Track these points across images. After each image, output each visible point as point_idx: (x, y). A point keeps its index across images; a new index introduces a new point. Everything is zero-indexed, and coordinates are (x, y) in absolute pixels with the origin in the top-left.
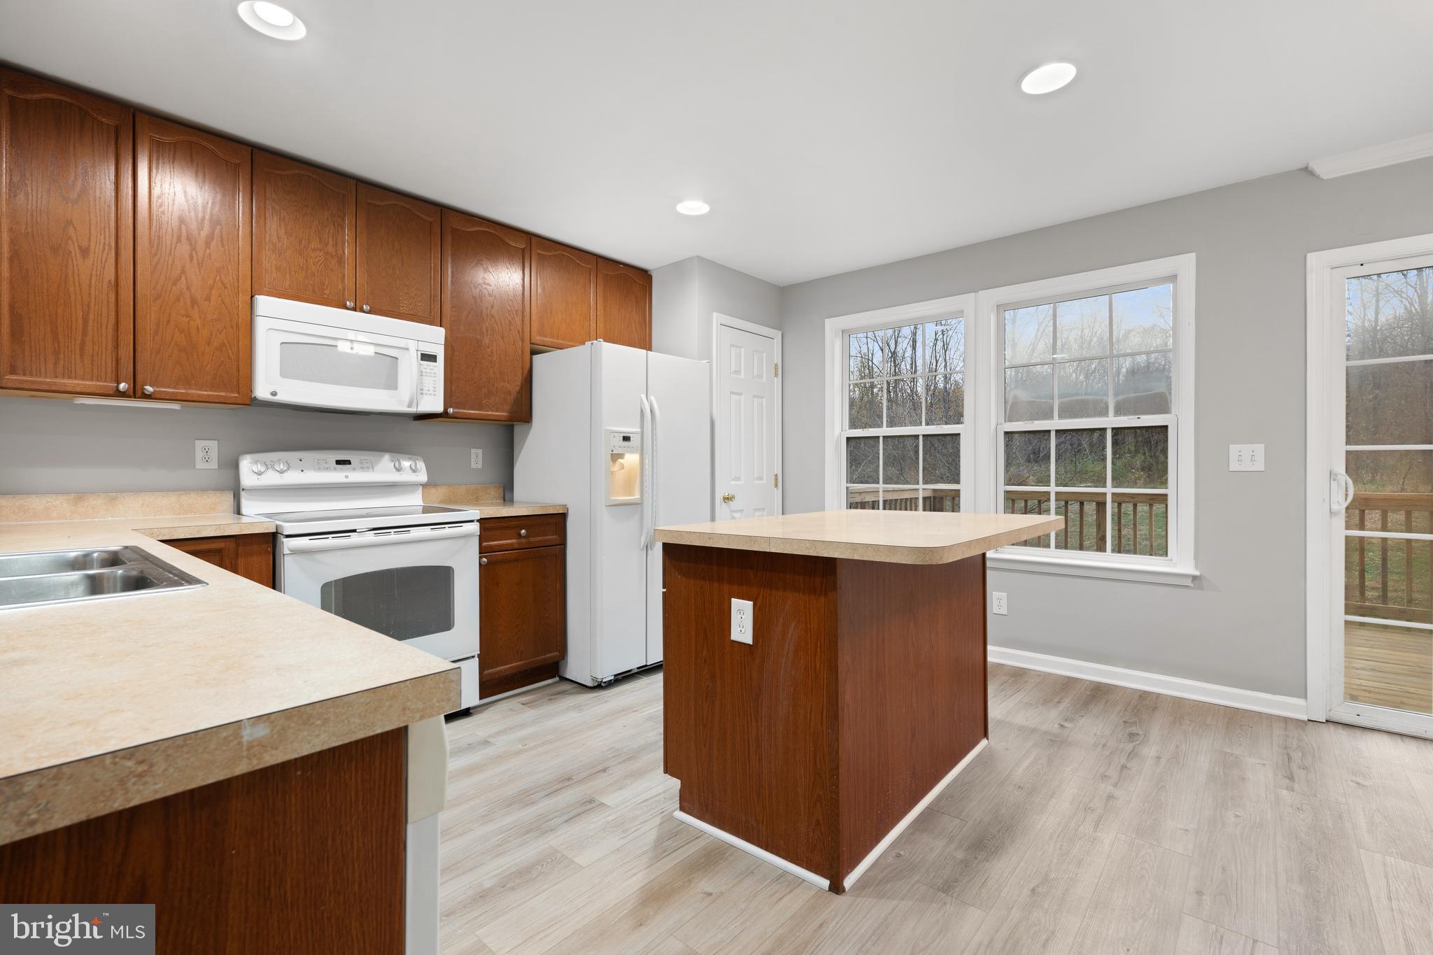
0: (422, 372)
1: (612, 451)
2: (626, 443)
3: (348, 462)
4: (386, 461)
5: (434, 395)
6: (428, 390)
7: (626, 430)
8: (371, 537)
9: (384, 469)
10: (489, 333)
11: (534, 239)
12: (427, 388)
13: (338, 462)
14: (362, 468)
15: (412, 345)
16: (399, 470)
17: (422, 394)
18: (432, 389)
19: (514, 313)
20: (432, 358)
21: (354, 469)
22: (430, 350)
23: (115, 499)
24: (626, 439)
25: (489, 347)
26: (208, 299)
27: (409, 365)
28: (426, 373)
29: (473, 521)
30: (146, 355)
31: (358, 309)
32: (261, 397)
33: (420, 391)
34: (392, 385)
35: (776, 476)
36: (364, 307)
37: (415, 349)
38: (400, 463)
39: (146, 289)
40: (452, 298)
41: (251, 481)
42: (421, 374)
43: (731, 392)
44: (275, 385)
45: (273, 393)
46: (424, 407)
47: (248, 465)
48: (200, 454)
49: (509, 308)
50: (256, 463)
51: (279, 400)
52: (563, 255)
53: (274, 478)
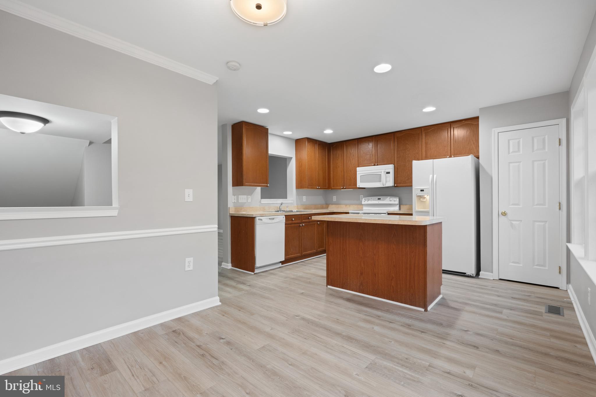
1: (417, 195)
2: (422, 192)
3: (380, 199)
6: (388, 181)
7: (422, 188)
9: (387, 200)
10: (408, 161)
13: (378, 199)
14: (383, 200)
15: (383, 171)
16: (390, 201)
19: (416, 153)
20: (388, 173)
21: (381, 201)
22: (388, 171)
23: (350, 206)
24: (422, 190)
25: (408, 165)
26: (353, 170)
27: (383, 175)
28: (388, 177)
29: (385, 213)
30: (345, 182)
31: (374, 165)
32: (358, 186)
33: (386, 182)
34: (380, 181)
35: (560, 203)
36: (376, 164)
37: (384, 172)
38: (391, 199)
39: (345, 171)
40: (397, 155)
41: (363, 203)
42: (386, 177)
43: (510, 163)
44: (359, 184)
45: (359, 186)
46: (387, 185)
47: (363, 200)
48: (361, 198)
49: (414, 153)
50: (364, 199)
51: (360, 187)
52: (435, 129)
53: (366, 202)
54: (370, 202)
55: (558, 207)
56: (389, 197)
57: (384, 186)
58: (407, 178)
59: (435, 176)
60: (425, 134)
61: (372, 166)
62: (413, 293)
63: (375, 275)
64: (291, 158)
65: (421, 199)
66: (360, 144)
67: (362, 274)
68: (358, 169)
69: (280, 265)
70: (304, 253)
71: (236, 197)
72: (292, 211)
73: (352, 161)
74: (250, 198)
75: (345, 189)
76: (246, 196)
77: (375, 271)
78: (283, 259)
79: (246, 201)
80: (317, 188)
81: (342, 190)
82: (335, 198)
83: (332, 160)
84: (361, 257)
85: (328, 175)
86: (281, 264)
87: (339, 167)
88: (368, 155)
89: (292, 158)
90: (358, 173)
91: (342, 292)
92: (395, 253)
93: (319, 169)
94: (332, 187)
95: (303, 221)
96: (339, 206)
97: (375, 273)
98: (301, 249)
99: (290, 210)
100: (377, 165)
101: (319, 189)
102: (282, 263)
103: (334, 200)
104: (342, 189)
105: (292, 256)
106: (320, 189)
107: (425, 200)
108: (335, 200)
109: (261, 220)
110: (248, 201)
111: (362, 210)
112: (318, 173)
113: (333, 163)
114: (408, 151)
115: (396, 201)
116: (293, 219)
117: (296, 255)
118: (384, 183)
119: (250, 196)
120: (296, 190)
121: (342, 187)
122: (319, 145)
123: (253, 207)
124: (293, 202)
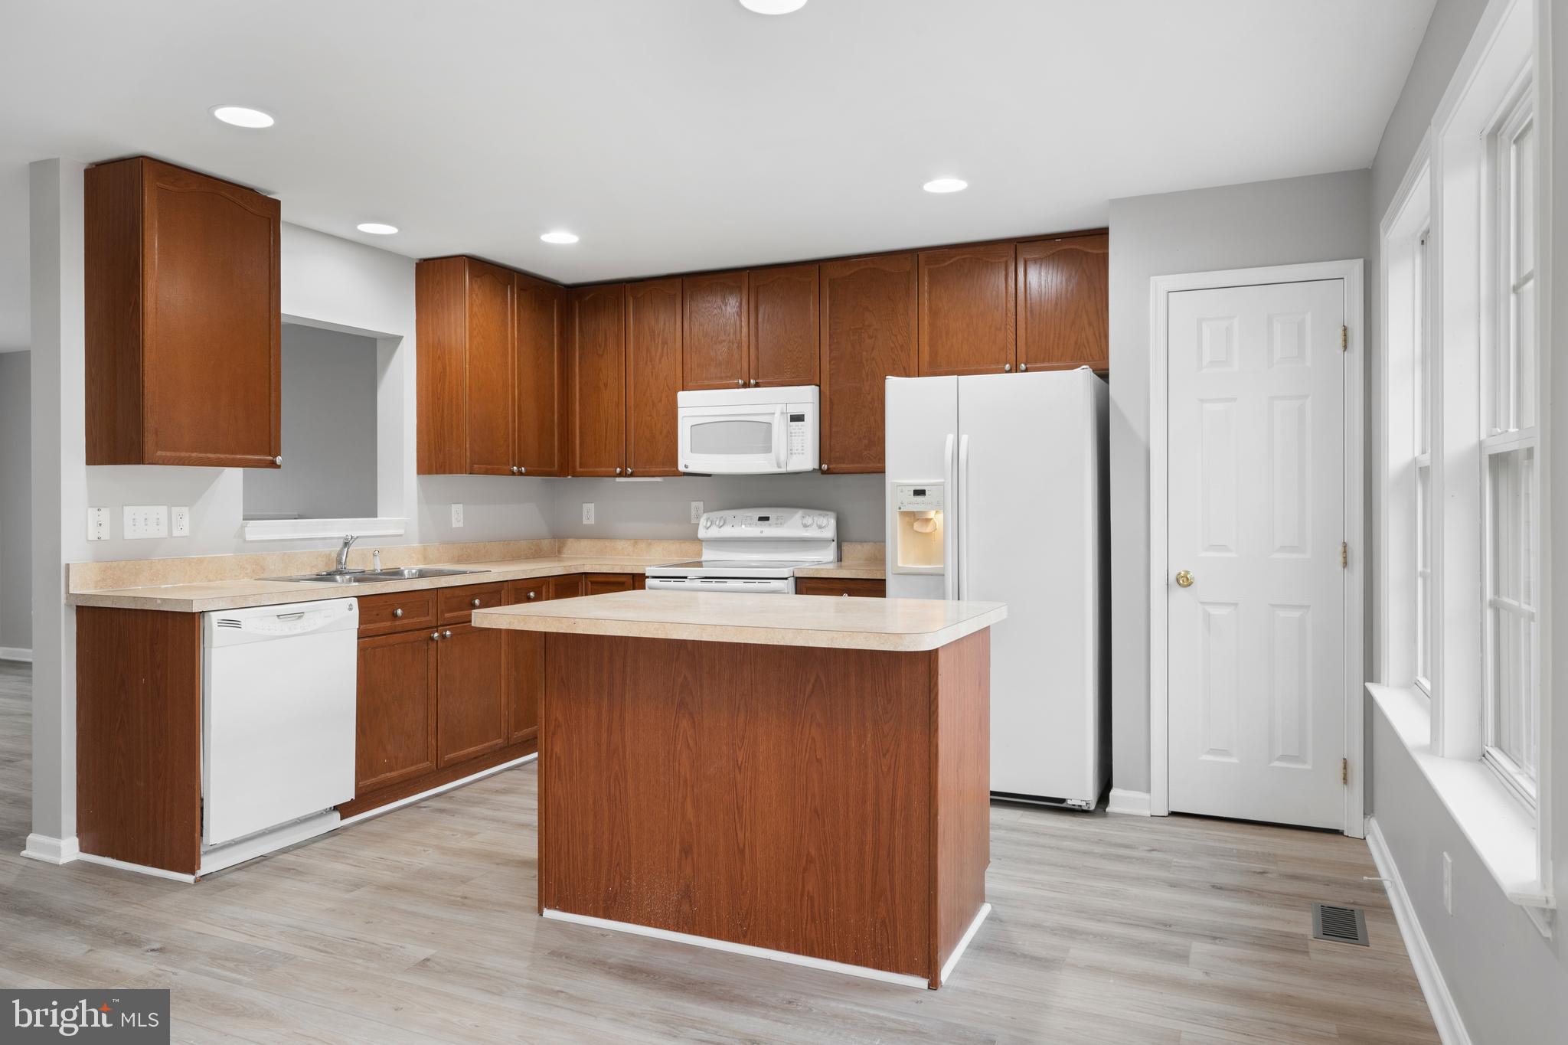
0: (791, 433)
1: (900, 508)
2: (920, 498)
3: (767, 519)
4: (798, 515)
5: (803, 453)
6: (797, 450)
7: (919, 482)
8: (698, 584)
9: (795, 524)
10: (869, 378)
11: (922, 256)
12: (795, 448)
13: (761, 519)
14: (776, 524)
15: (778, 409)
16: (805, 526)
17: (791, 454)
18: (800, 448)
19: (899, 348)
20: (797, 418)
21: (770, 525)
22: (796, 410)
24: (920, 493)
25: (869, 394)
26: (661, 400)
27: (780, 425)
28: (795, 433)
29: (786, 579)
30: (632, 448)
31: (746, 385)
32: (681, 468)
33: (790, 452)
34: (767, 449)
35: (1345, 546)
36: (752, 381)
37: (782, 413)
38: (808, 520)
39: (631, 403)
40: (831, 351)
41: (702, 533)
42: (790, 435)
43: (1202, 401)
44: (689, 459)
45: (686, 467)
46: (793, 467)
47: (703, 522)
48: (693, 513)
49: (893, 345)
50: (707, 520)
51: (690, 470)
52: (964, 259)
53: (714, 532)
54: (728, 531)
55: (1340, 559)
56: (800, 513)
57: (783, 470)
58: (866, 441)
59: (964, 438)
60: (930, 276)
61: (738, 386)
62: (887, 921)
63: (742, 852)
64: (396, 340)
65: (917, 526)
66: (691, 298)
67: (686, 851)
68: (684, 398)
69: (335, 821)
70: (447, 757)
71: (105, 514)
72: (395, 574)
73: (660, 362)
74: (186, 520)
75: (632, 475)
76: (162, 510)
77: (741, 835)
78: (349, 794)
79: (164, 533)
80: (513, 474)
81: (618, 480)
82: (589, 513)
83: (580, 358)
84: (686, 781)
85: (561, 416)
86: (337, 815)
87: (606, 385)
88: (721, 343)
89: (402, 337)
90: (681, 413)
91: (604, 933)
92: (817, 760)
93: (520, 394)
94: (578, 469)
95: (447, 615)
96: (607, 543)
97: (741, 846)
98: (434, 742)
99: (390, 565)
100: (757, 385)
101: (520, 474)
102: (345, 810)
103: (585, 522)
104: (620, 475)
105: (394, 774)
106: (528, 474)
107: (929, 529)
108: (592, 521)
109: (235, 623)
110: (176, 533)
111: (699, 564)
112: (519, 407)
113: (580, 370)
114: (870, 337)
115: (824, 526)
116: (399, 612)
117: (413, 768)
118: (783, 458)
119: (185, 510)
120: (418, 479)
121: (618, 470)
122: (521, 289)
123: (200, 561)
124: (401, 532)
